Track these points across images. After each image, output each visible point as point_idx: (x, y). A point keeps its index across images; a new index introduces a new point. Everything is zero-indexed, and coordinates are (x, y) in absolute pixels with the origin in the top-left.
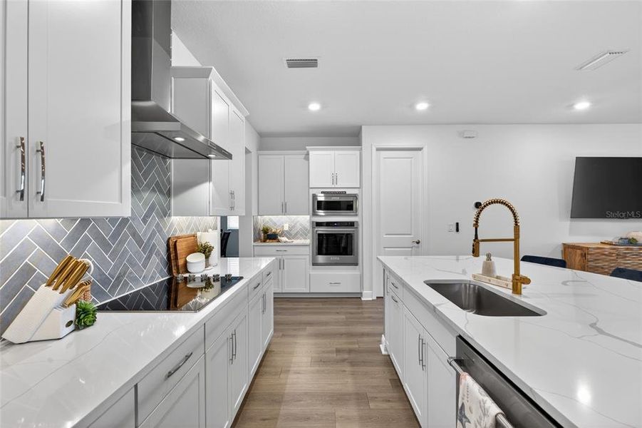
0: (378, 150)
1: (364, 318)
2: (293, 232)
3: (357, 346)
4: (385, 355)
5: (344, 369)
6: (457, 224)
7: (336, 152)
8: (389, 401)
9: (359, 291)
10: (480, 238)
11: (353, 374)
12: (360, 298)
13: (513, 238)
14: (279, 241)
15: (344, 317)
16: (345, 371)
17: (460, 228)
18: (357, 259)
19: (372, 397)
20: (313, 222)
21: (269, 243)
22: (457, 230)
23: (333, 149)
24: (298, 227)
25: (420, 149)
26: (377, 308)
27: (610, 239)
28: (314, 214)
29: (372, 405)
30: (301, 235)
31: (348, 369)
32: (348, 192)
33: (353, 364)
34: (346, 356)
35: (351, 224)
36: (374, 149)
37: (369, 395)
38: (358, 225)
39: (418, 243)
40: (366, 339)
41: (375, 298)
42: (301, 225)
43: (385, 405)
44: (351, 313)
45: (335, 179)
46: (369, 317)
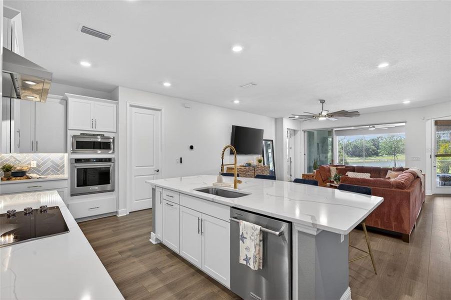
0: (131, 106)
1: (128, 228)
2: (42, 169)
3: (133, 246)
4: (155, 245)
5: (132, 261)
6: (181, 158)
7: (95, 102)
8: (172, 266)
9: (115, 211)
10: (224, 164)
11: (141, 261)
12: (116, 216)
13: (234, 163)
14: (28, 178)
15: (110, 231)
16: (134, 262)
17: (182, 161)
18: (113, 186)
19: (162, 268)
20: (71, 159)
21: (15, 180)
22: (181, 162)
23: (93, 100)
24: (49, 164)
25: (160, 110)
26: (134, 220)
27: (242, 164)
28: (74, 152)
29: (164, 272)
30: (52, 171)
31: (136, 260)
32: (106, 135)
33: (136, 256)
34: (129, 253)
35: (109, 160)
36: (128, 105)
37: (159, 268)
38: (114, 160)
39: (158, 171)
40: (137, 240)
41: (128, 213)
42: (52, 162)
43: (171, 269)
44: (114, 227)
45: (94, 123)
46: (131, 226)
